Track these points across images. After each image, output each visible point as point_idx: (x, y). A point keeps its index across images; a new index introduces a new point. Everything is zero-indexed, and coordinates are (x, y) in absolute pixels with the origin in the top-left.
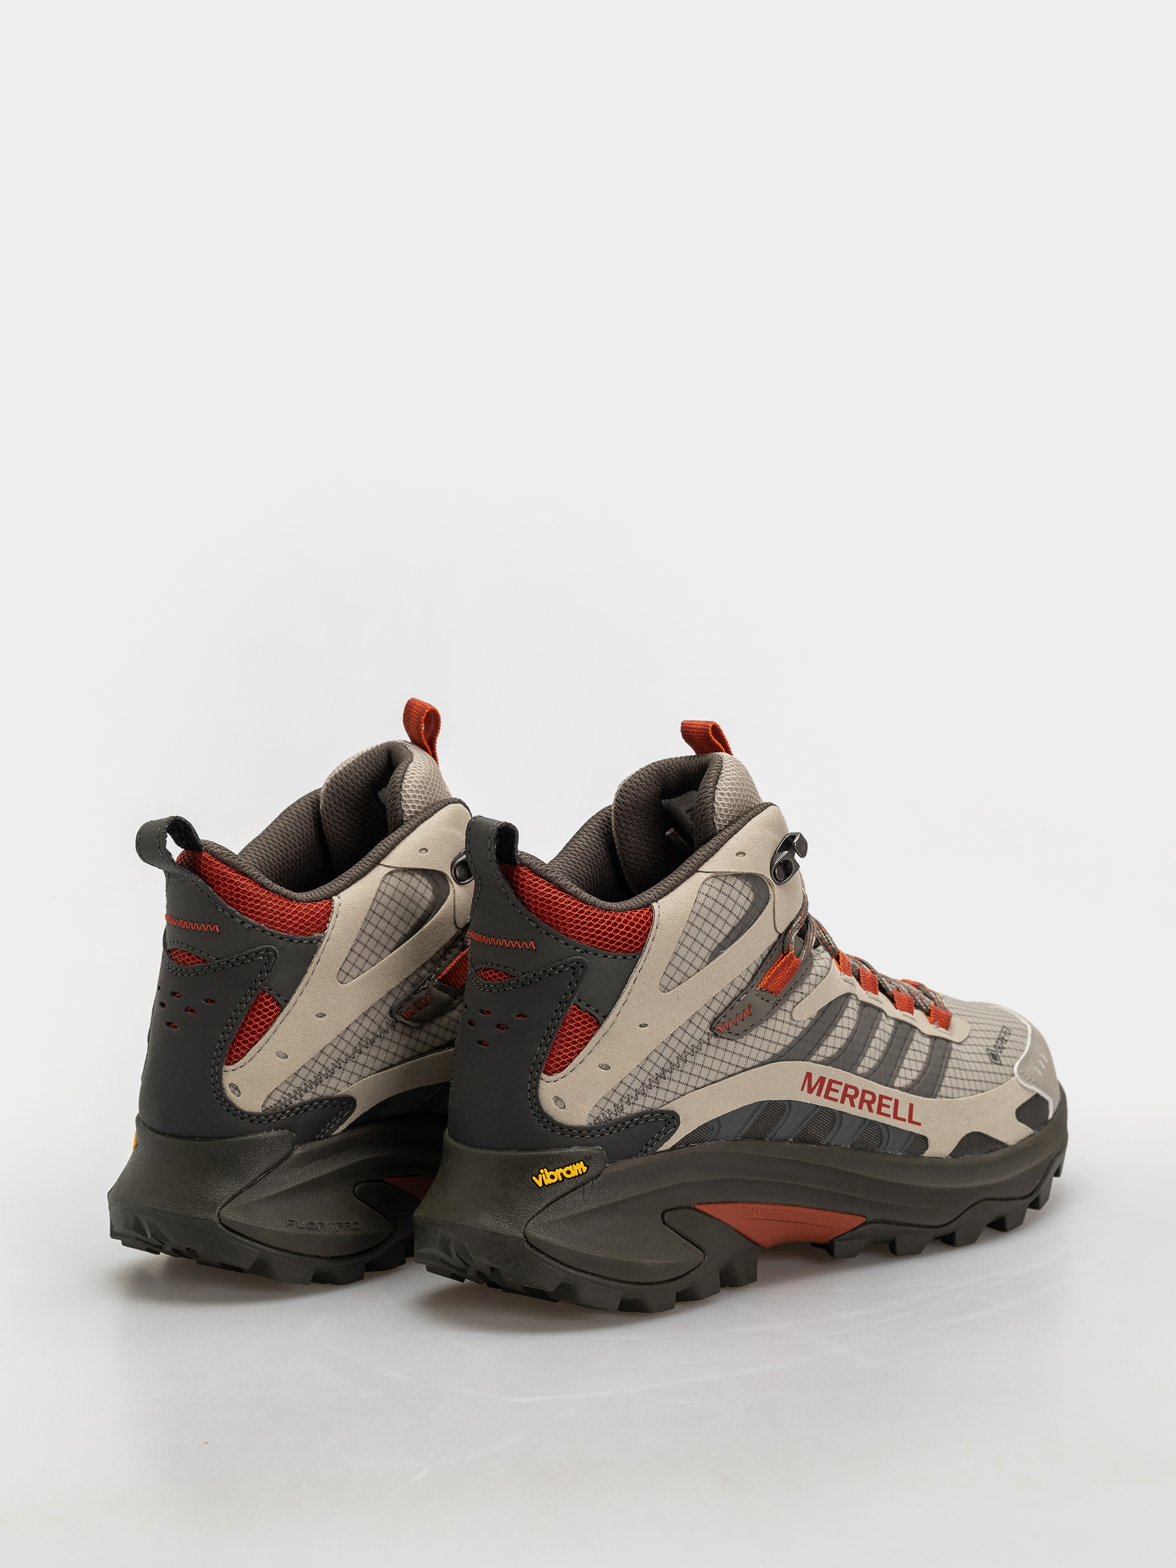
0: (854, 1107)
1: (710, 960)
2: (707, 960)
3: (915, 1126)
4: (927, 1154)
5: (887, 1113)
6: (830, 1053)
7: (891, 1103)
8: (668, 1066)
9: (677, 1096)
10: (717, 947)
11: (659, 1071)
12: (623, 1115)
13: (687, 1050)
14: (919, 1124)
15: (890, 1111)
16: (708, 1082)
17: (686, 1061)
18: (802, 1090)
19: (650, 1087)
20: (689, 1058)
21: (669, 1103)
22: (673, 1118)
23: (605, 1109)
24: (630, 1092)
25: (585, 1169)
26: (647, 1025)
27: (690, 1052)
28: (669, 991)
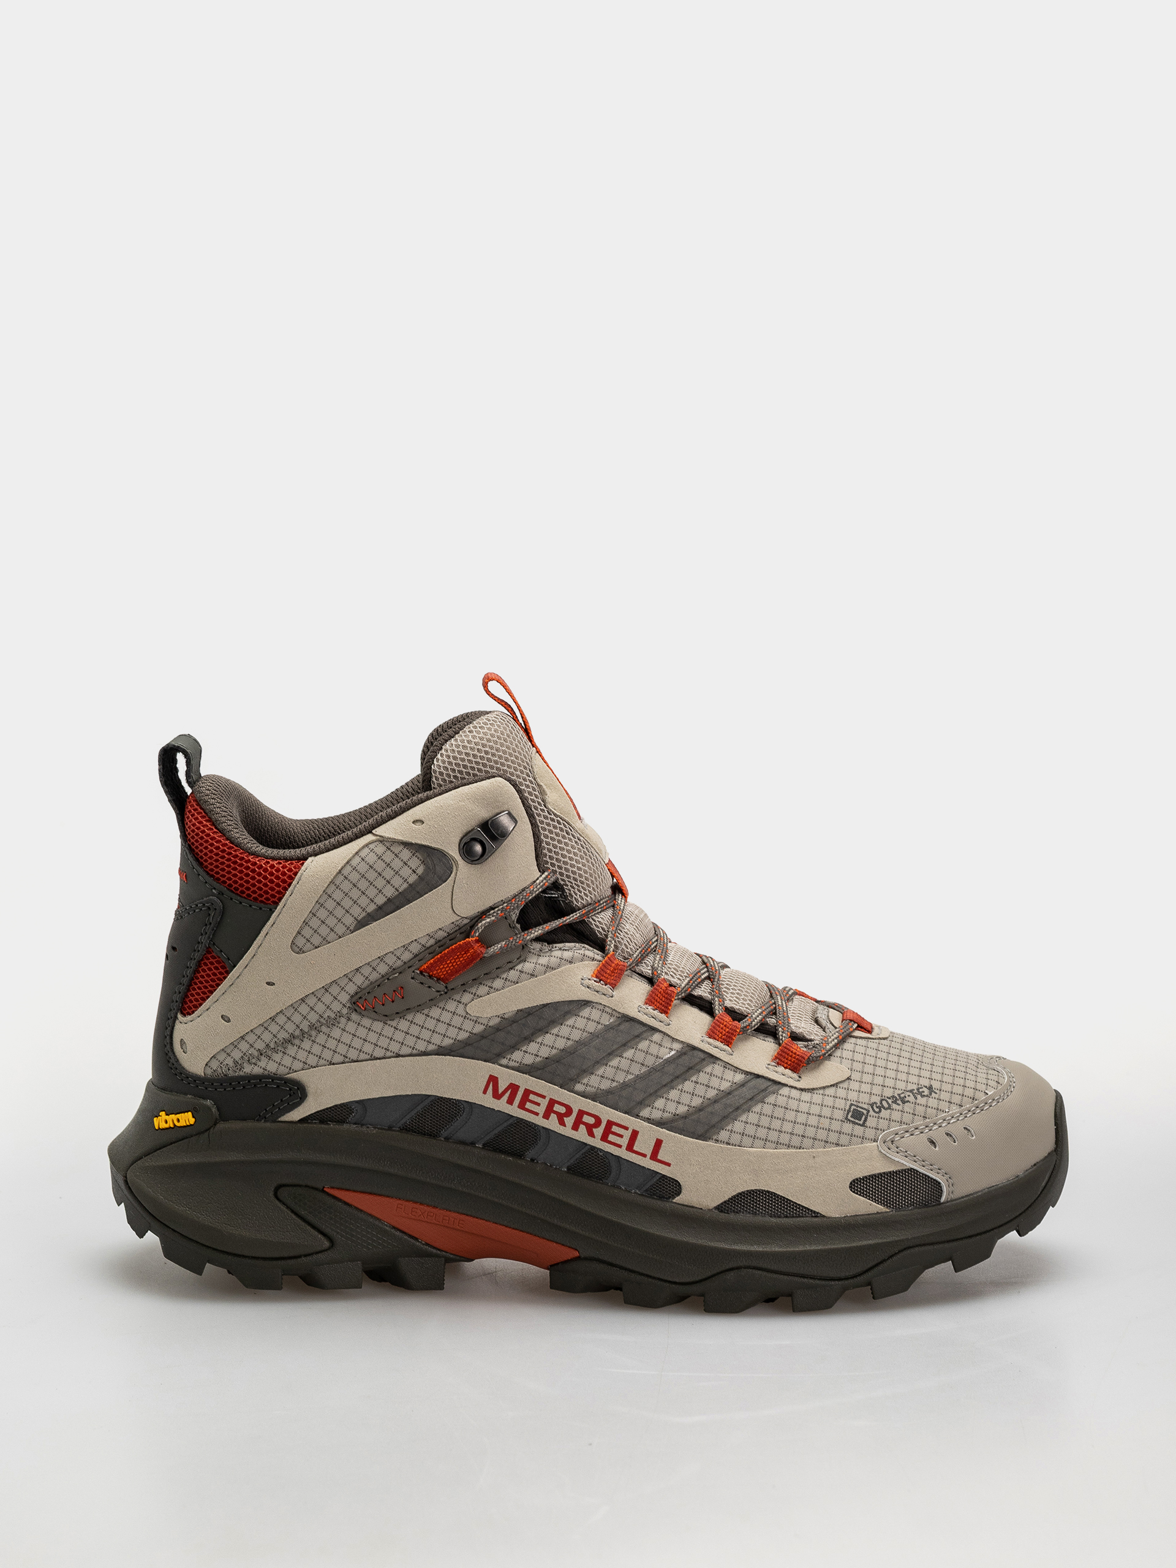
0: (565, 1126)
1: (357, 928)
2: (352, 928)
3: (660, 1164)
4: (677, 1200)
5: (618, 1143)
6: (529, 1060)
7: (627, 1134)
8: (297, 1033)
9: (307, 1066)
10: (364, 917)
11: (287, 1036)
12: (241, 1073)
13: (322, 1020)
14: (669, 1165)
15: (624, 1142)
16: (347, 1060)
17: (319, 1032)
18: (485, 1092)
19: (276, 1051)
20: (324, 1029)
21: (296, 1071)
22: (298, 1088)
23: (225, 1063)
24: (252, 1051)
25: (192, 1121)
26: (274, 984)
27: (325, 1022)
28: (304, 952)
